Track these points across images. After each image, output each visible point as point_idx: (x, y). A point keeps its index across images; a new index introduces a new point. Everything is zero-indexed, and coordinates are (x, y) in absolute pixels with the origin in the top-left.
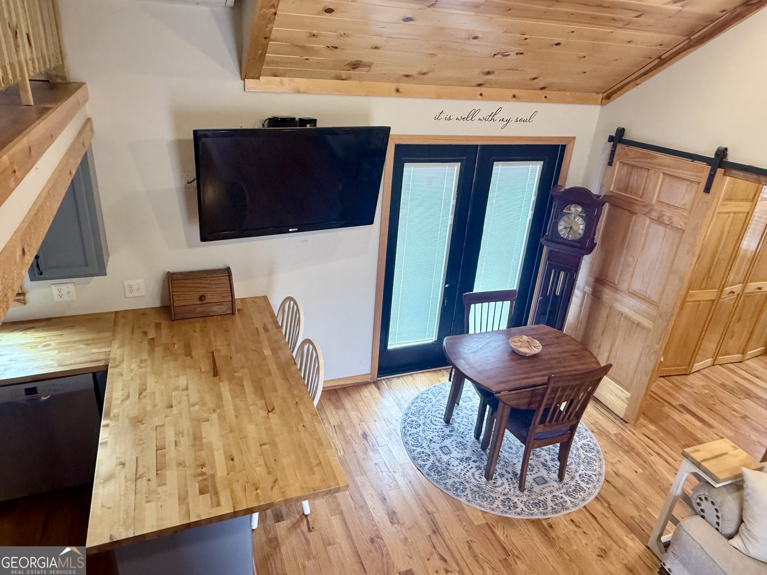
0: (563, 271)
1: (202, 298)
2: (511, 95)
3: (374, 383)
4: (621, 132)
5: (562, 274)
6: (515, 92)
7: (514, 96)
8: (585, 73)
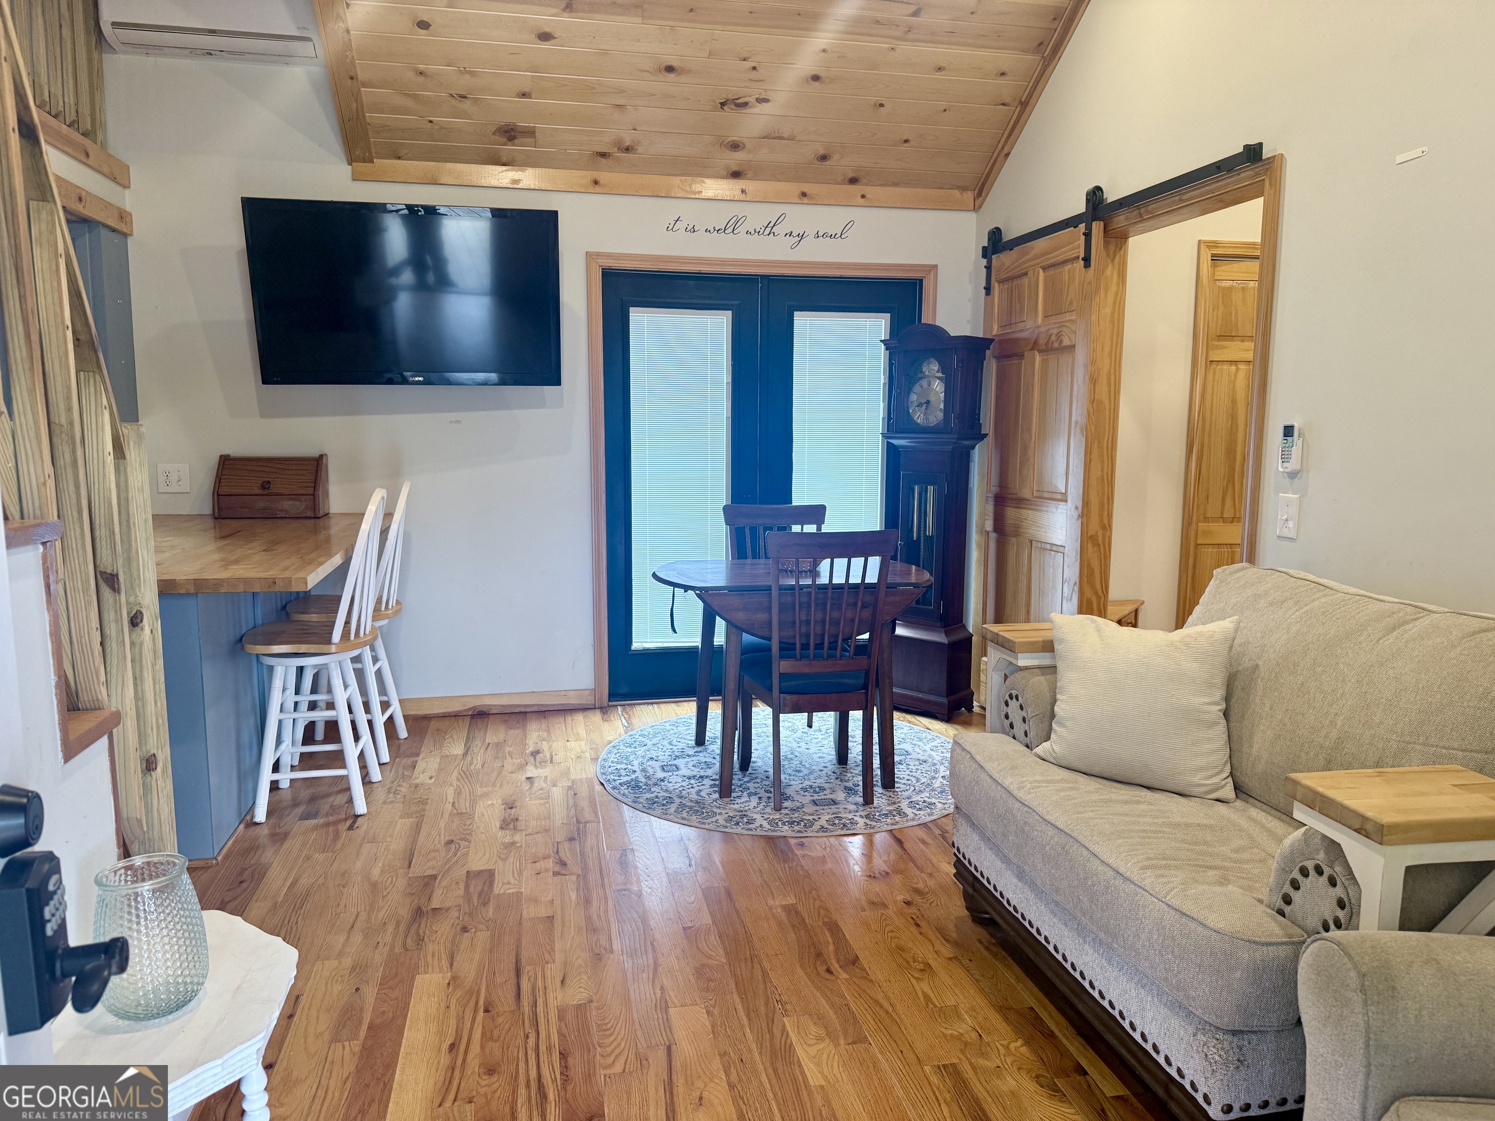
0: (931, 485)
1: (266, 485)
2: (798, 192)
3: (601, 708)
4: (995, 234)
5: (931, 488)
6: (805, 187)
7: (804, 194)
8: (906, 141)
